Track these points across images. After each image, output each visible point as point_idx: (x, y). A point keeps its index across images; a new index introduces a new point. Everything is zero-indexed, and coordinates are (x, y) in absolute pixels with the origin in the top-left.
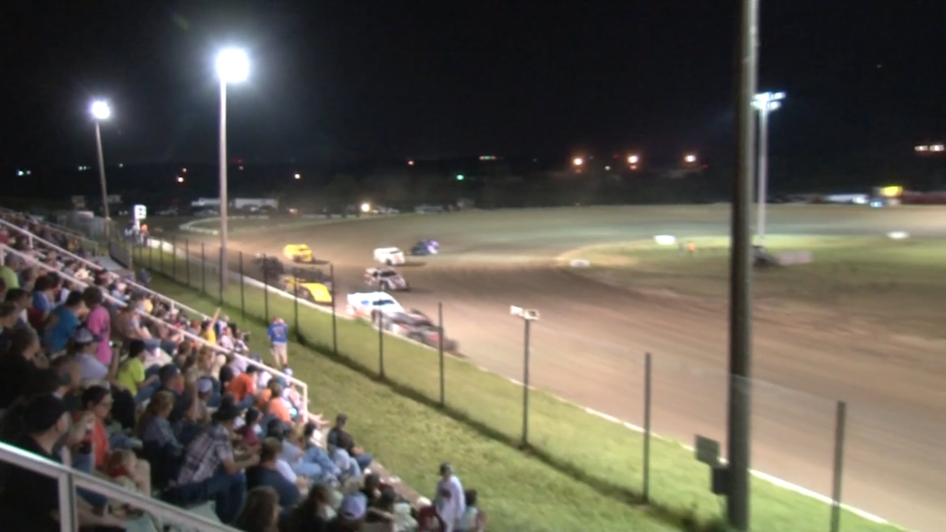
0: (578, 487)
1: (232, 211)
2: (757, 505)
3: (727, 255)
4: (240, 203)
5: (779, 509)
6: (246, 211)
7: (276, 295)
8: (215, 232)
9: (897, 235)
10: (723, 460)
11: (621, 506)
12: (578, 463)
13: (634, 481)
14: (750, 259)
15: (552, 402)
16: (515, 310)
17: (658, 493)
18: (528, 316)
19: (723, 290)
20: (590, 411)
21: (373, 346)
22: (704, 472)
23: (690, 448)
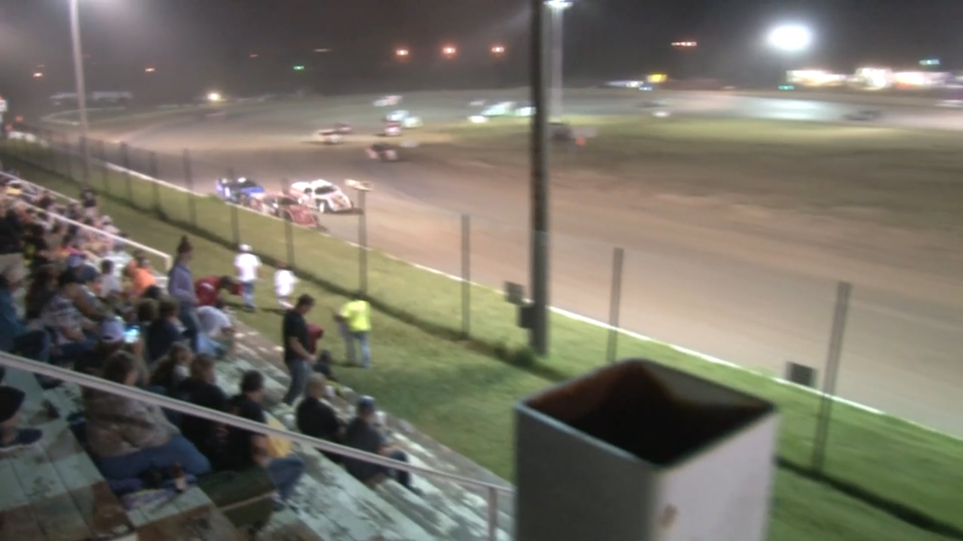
0: (411, 330)
1: (90, 103)
2: (555, 336)
3: (527, 130)
4: (97, 95)
5: (571, 336)
6: (103, 103)
7: (136, 178)
8: (75, 123)
9: (661, 114)
10: (528, 301)
11: (447, 343)
12: (410, 310)
13: (455, 322)
14: (548, 133)
15: (387, 260)
16: (351, 183)
17: (477, 331)
18: (362, 188)
19: (525, 161)
20: (418, 266)
21: (227, 219)
22: (512, 310)
23: (500, 292)
